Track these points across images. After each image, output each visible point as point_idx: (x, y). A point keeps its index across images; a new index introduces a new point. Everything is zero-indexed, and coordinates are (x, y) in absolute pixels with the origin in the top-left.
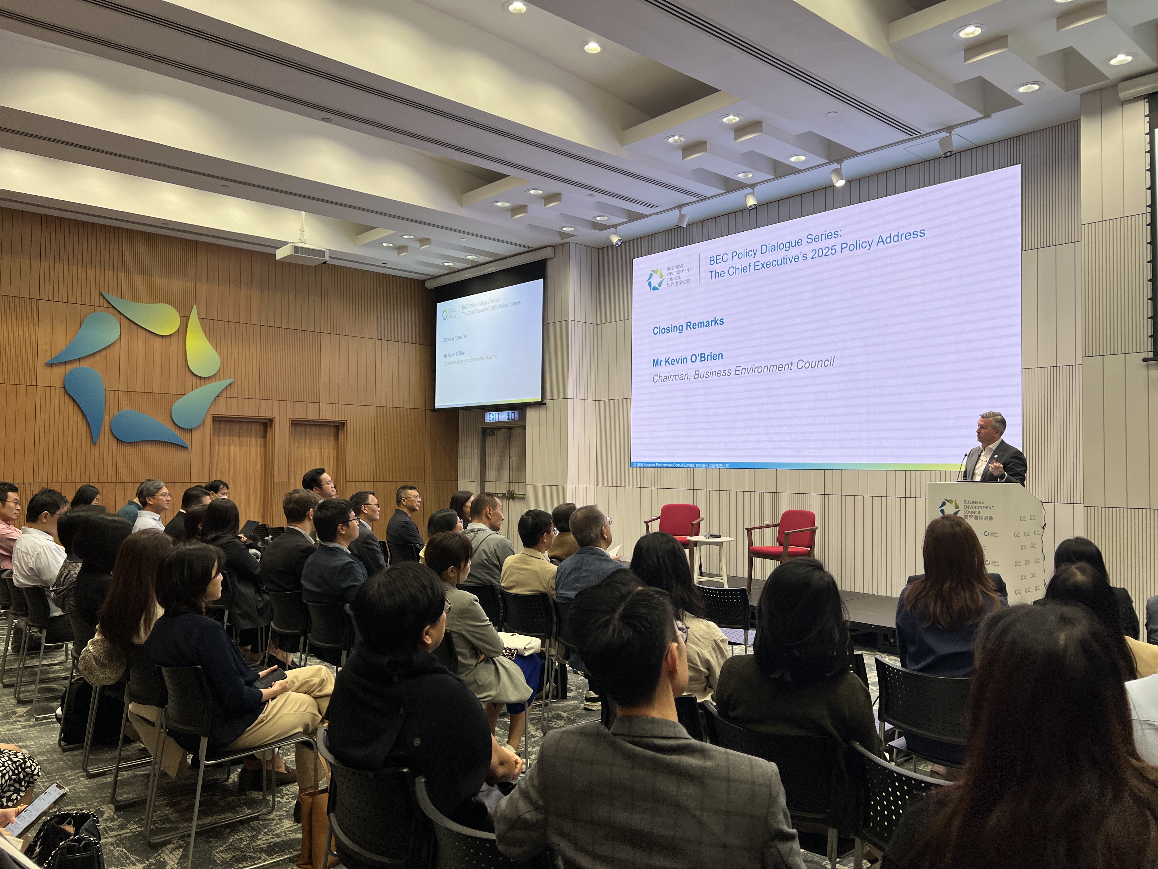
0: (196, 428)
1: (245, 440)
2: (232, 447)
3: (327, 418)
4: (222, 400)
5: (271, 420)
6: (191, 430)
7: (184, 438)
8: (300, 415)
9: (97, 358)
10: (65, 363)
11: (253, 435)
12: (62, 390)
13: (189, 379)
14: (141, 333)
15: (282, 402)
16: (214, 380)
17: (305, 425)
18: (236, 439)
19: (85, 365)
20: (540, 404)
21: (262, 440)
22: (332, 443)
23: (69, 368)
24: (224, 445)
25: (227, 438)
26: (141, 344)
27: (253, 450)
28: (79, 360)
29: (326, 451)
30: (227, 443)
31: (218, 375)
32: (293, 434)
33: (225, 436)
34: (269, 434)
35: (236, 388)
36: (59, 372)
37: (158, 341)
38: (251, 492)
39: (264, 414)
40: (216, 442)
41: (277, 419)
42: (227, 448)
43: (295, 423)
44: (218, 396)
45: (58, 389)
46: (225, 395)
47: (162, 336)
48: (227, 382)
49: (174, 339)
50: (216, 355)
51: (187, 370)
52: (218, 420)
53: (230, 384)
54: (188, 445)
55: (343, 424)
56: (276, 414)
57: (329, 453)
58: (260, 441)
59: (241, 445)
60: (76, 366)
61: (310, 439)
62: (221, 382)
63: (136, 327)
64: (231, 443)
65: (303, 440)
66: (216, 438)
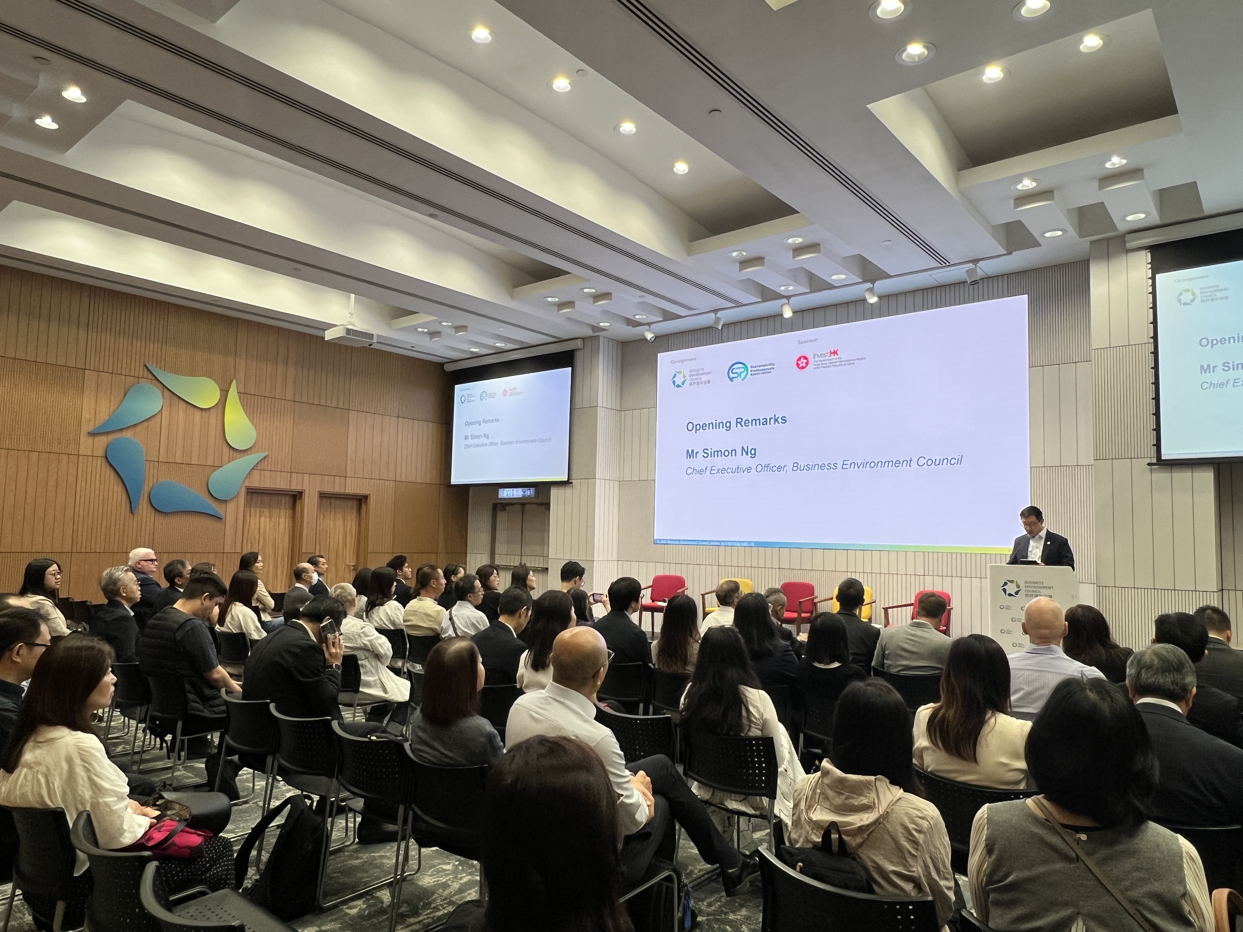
0: (232, 499)
1: (275, 512)
2: (262, 519)
3: (352, 492)
4: (256, 473)
5: (301, 493)
6: (225, 501)
7: (218, 509)
8: (328, 489)
9: (139, 428)
10: (108, 433)
11: (283, 507)
12: (104, 459)
13: (226, 449)
14: (182, 405)
15: (312, 476)
16: (249, 452)
17: (330, 497)
18: (266, 511)
19: (127, 435)
20: (567, 483)
21: (291, 511)
22: (354, 515)
23: (111, 437)
24: (255, 516)
25: (258, 510)
26: (181, 416)
27: (282, 520)
28: (121, 430)
29: (349, 522)
30: (258, 514)
31: (253, 450)
34: (298, 506)
35: (270, 460)
36: (102, 442)
37: (198, 413)
38: (279, 562)
39: (295, 486)
41: (307, 492)
42: (258, 518)
43: (323, 496)
44: (253, 469)
45: (100, 459)
46: (259, 467)
47: (202, 409)
48: (262, 455)
49: (213, 412)
50: (253, 428)
51: (224, 443)
52: (253, 493)
53: (265, 457)
54: (223, 516)
55: (366, 497)
56: (306, 487)
57: (351, 526)
58: (289, 512)
59: (270, 517)
60: (117, 436)
61: (335, 511)
62: (256, 455)
65: (329, 513)
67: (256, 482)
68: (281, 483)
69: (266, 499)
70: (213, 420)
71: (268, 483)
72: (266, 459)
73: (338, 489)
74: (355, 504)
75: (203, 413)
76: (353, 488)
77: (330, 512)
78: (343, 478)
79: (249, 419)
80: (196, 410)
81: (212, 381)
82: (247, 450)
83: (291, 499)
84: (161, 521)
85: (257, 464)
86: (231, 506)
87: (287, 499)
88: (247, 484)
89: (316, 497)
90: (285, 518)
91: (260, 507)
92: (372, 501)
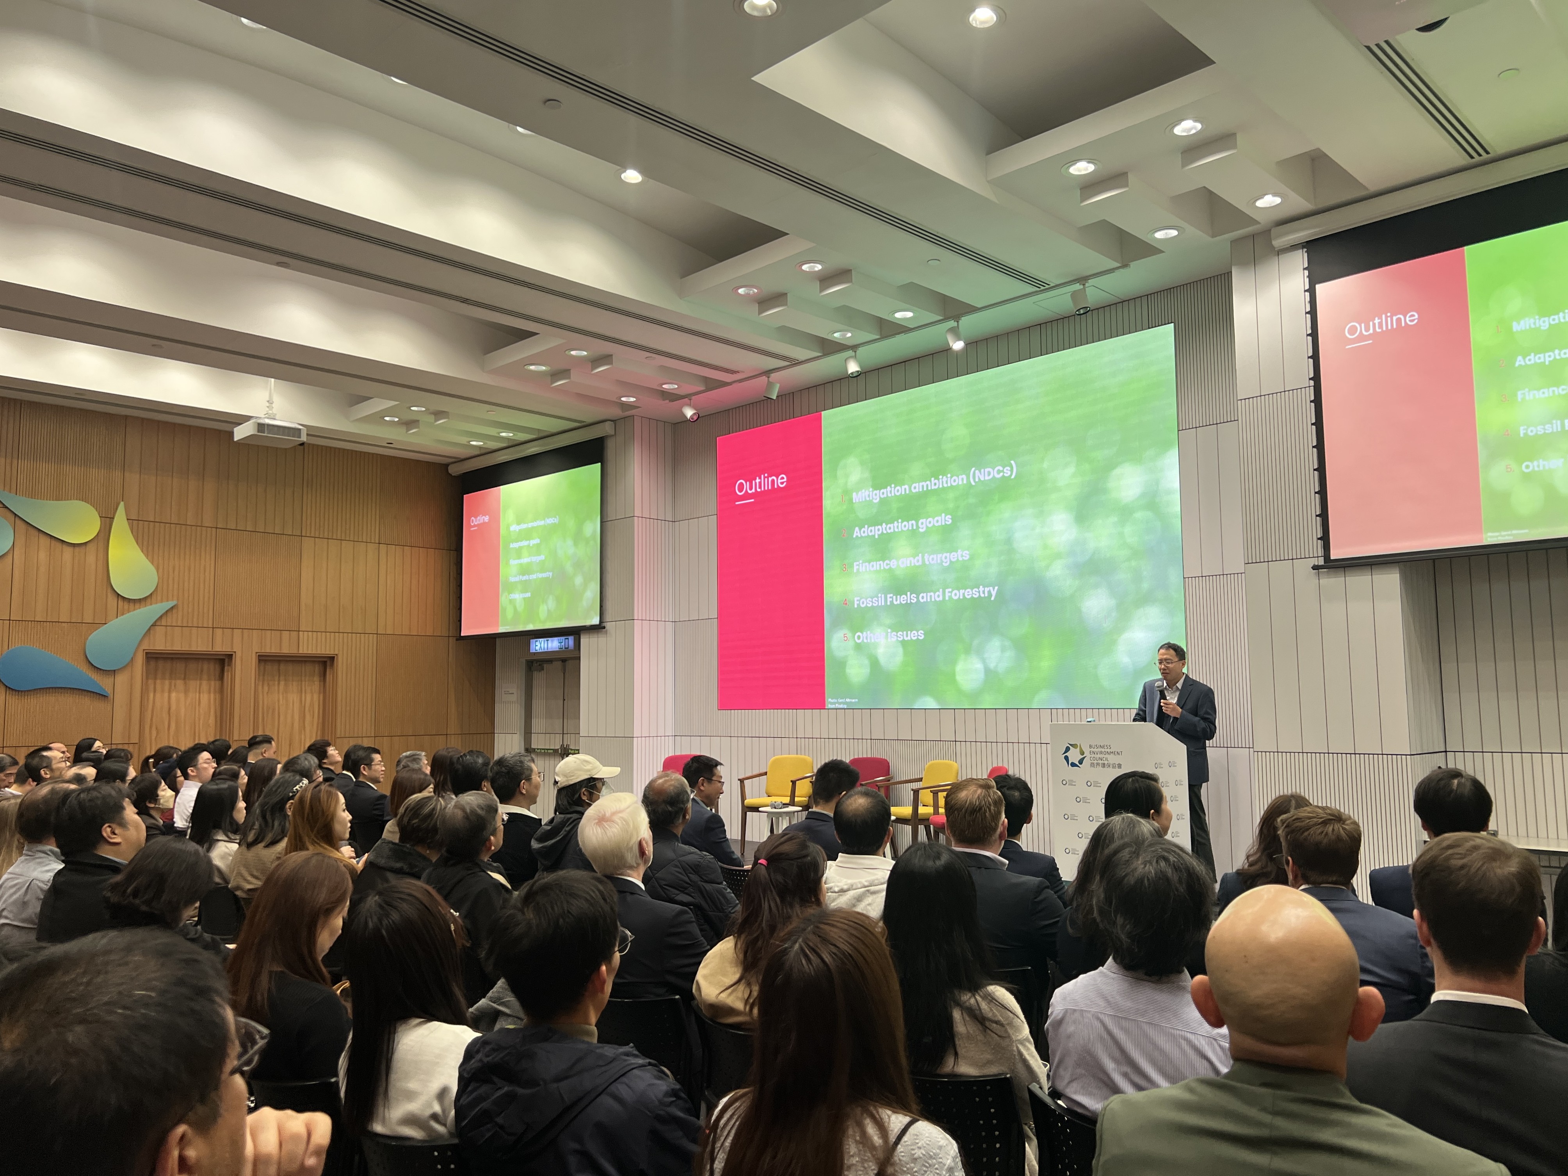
1: (193, 684)
2: (174, 695)
4: (160, 630)
5: (230, 656)
7: (104, 684)
8: (271, 649)
11: (205, 676)
13: (112, 601)
18: (180, 683)
21: (218, 683)
22: (316, 684)
24: (163, 691)
25: (167, 682)
26: (43, 555)
27: (205, 698)
30: (167, 687)
31: (154, 597)
32: (262, 674)
33: (163, 678)
35: (180, 613)
37: (68, 552)
39: (220, 647)
40: (151, 687)
41: (239, 655)
42: (166, 695)
43: (264, 659)
44: (154, 625)
46: (164, 623)
47: (74, 545)
49: (91, 548)
50: (152, 569)
51: (109, 590)
53: (172, 608)
55: (332, 659)
56: (237, 648)
58: (215, 684)
59: (186, 692)
61: (285, 680)
62: (159, 605)
63: (36, 533)
64: (173, 687)
66: (151, 682)
67: (160, 644)
68: (199, 644)
69: (180, 666)
70: (91, 559)
71: (178, 645)
72: (174, 611)
73: (286, 649)
74: (317, 668)
75: (77, 549)
76: (310, 646)
77: (279, 681)
78: (294, 634)
79: (147, 556)
80: (65, 547)
81: (89, 506)
82: (145, 599)
83: (218, 667)
84: (14, 702)
85: (161, 617)
86: (121, 679)
87: (212, 665)
88: (146, 646)
89: (254, 660)
90: (210, 693)
91: (171, 678)
92: (340, 663)
